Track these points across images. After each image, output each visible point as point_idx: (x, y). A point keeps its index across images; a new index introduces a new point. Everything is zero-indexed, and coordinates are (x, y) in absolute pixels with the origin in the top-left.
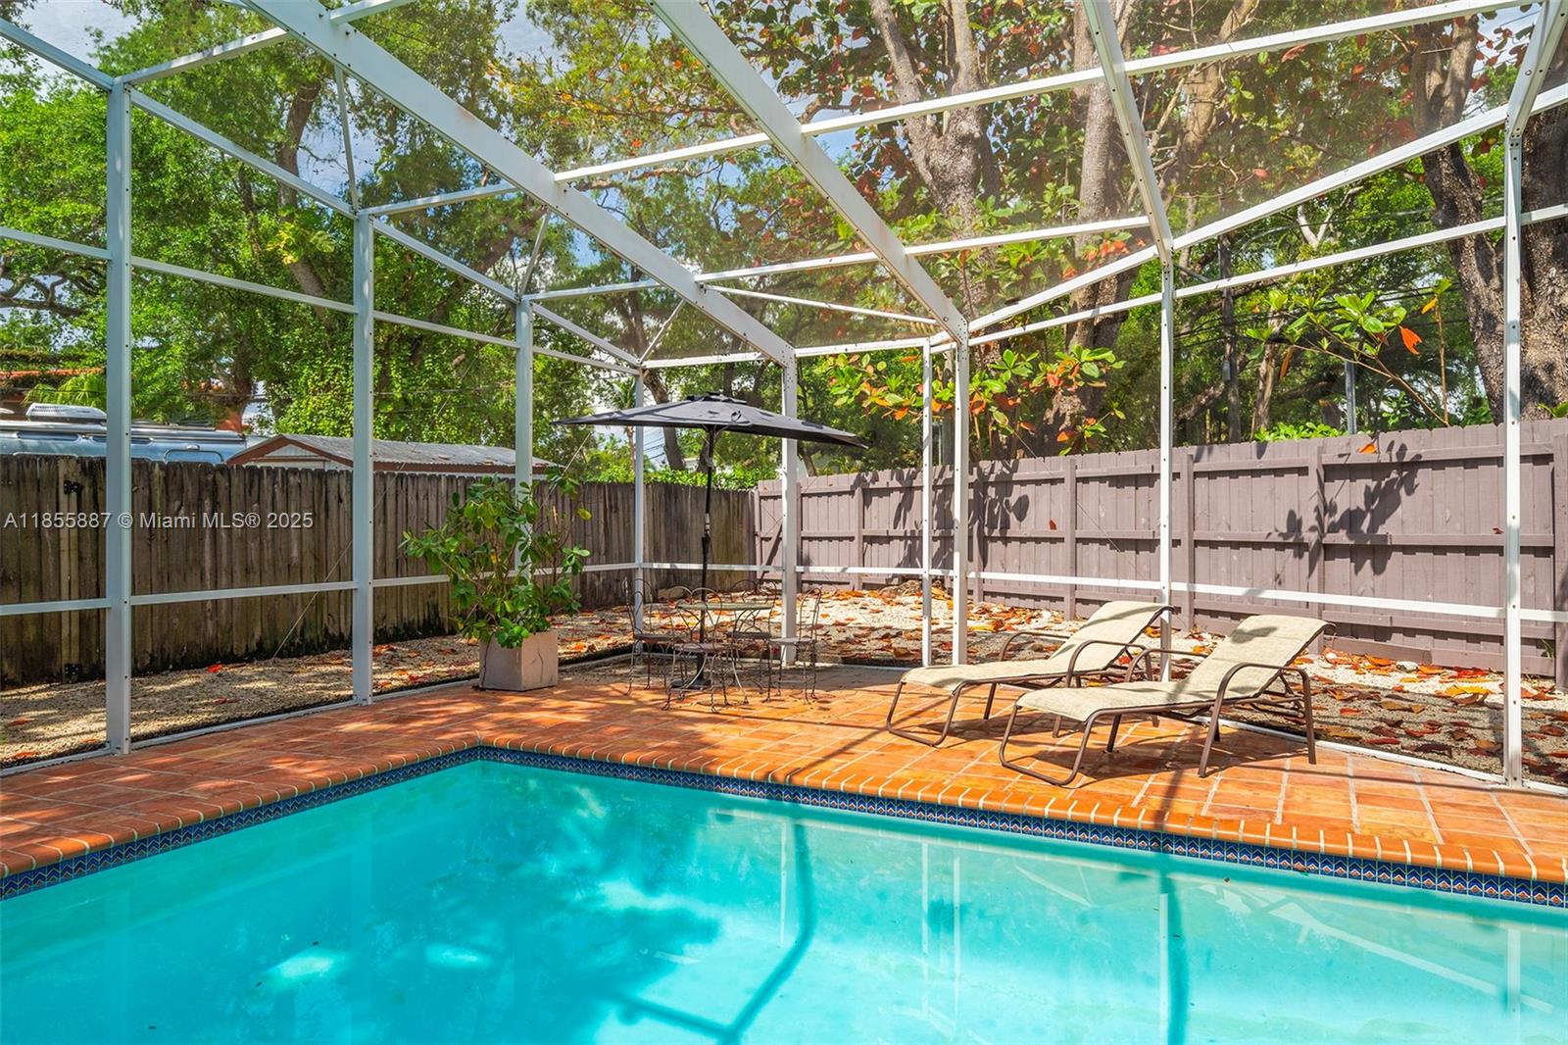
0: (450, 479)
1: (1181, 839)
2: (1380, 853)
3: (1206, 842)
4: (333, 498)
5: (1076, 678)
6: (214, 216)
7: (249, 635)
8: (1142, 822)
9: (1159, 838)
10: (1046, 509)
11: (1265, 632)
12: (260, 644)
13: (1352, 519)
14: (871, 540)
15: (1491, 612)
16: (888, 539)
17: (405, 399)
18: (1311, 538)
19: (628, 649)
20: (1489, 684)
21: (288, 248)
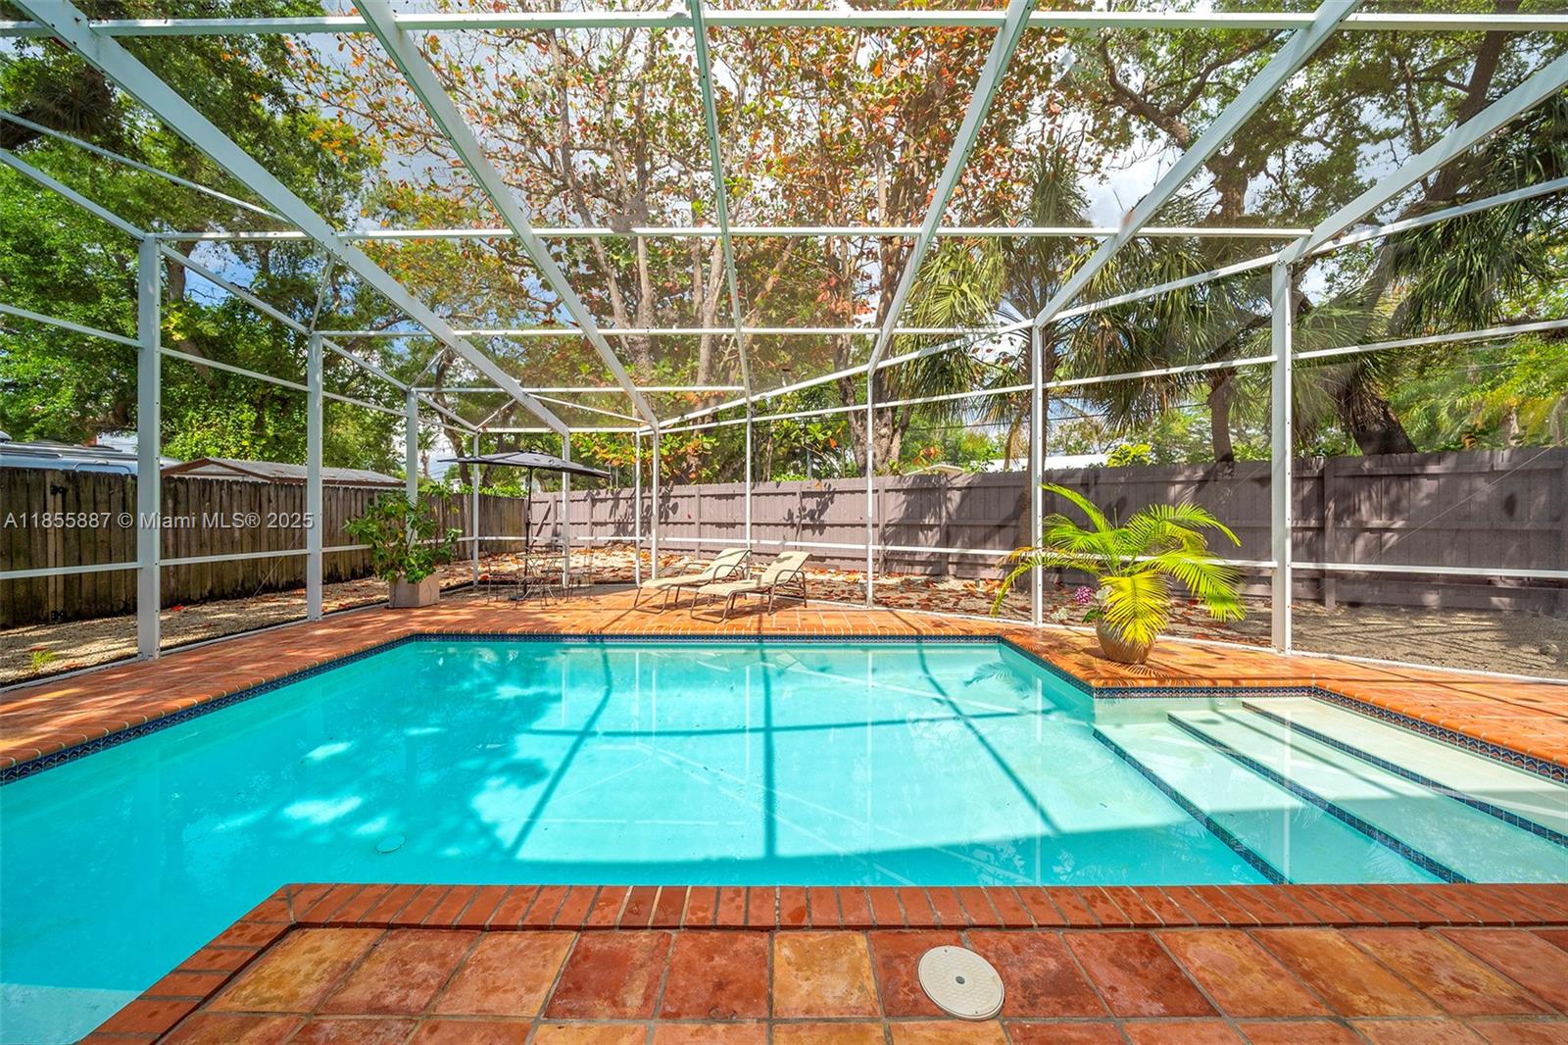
0: (346, 489)
1: (767, 637)
2: (834, 633)
3: (776, 637)
4: (264, 499)
5: (715, 580)
6: (105, 299)
7: (203, 587)
8: (753, 632)
9: (760, 638)
10: (686, 509)
11: (789, 558)
12: (211, 592)
13: (812, 514)
14: (595, 524)
15: (863, 547)
16: (606, 524)
17: (276, 437)
18: (796, 521)
19: (471, 583)
20: (859, 576)
21: (176, 328)
